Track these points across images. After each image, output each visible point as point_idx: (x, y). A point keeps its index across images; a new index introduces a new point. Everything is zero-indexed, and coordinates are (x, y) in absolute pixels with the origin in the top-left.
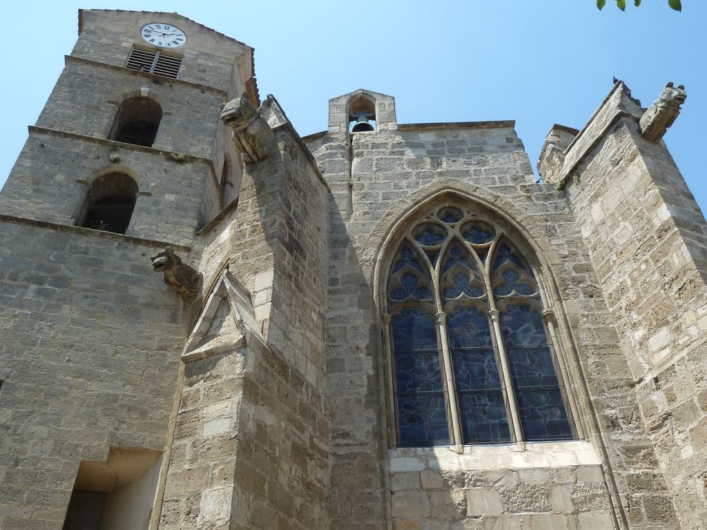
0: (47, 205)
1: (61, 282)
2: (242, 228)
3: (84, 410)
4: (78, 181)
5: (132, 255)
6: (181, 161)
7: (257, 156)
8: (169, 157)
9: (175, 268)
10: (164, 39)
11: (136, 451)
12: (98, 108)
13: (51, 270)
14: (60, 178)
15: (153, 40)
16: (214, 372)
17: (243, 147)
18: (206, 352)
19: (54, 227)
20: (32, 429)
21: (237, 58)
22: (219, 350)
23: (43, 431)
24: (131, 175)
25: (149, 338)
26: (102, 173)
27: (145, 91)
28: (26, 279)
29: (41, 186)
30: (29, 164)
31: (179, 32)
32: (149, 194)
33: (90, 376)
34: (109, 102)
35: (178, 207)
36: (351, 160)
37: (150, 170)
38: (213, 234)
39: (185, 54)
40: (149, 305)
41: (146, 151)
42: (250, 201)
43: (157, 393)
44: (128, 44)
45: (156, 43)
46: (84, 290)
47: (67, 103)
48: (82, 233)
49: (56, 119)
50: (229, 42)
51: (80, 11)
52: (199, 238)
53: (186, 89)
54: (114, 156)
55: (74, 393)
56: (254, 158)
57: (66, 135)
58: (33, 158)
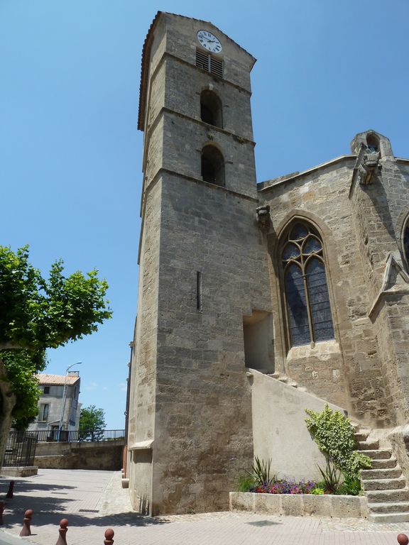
0: (187, 165)
4: (197, 150)
6: (241, 142)
7: (369, 183)
11: (262, 312)
12: (192, 97)
13: (201, 209)
14: (187, 147)
15: (205, 45)
16: (402, 302)
17: (367, 178)
19: (195, 181)
22: (402, 292)
24: (219, 148)
26: (205, 145)
27: (211, 86)
28: (192, 213)
29: (181, 152)
30: (170, 136)
31: (216, 40)
32: (232, 163)
34: (196, 93)
35: (246, 173)
37: (228, 146)
39: (225, 60)
41: (222, 132)
43: (263, 283)
44: (193, 47)
45: (207, 48)
46: (219, 222)
47: (176, 91)
48: (208, 186)
49: (173, 103)
51: (159, 12)
52: (260, 194)
53: (231, 88)
54: (209, 134)
58: (171, 131)
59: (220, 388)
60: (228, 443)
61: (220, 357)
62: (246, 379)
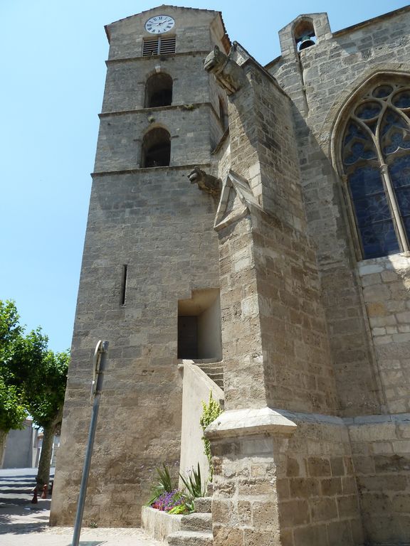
0: (122, 160)
1: (141, 203)
2: (235, 140)
3: (172, 273)
4: (134, 140)
5: (177, 178)
6: (191, 109)
7: (235, 89)
8: (184, 108)
9: (203, 178)
10: (161, 27)
11: (207, 291)
12: (133, 90)
13: (134, 198)
14: (124, 141)
15: (154, 31)
16: (234, 233)
17: (224, 85)
18: (227, 222)
19: (129, 172)
20: (149, 287)
21: (211, 23)
22: (235, 220)
23: (154, 288)
24: (163, 127)
25: (198, 225)
26: (147, 131)
27: (158, 68)
28: (123, 207)
29: (115, 150)
30: (105, 138)
31: (169, 18)
32: (177, 137)
33: (171, 254)
34: (139, 83)
35: (197, 140)
36: (301, 72)
37: (174, 121)
38: (221, 152)
39: (177, 33)
40: (193, 206)
41: (168, 109)
42: (236, 120)
43: (210, 256)
44: (139, 40)
45: (156, 32)
46: (155, 205)
47: (115, 93)
48: (145, 172)
49: (111, 105)
50: (203, 13)
51: (105, 27)
52: (214, 156)
53: (183, 58)
54: (151, 118)
55: (165, 264)
56: (233, 90)
57: (120, 113)
58: (106, 133)
59: (141, 386)
60: (146, 449)
61: (144, 351)
62: (177, 373)
